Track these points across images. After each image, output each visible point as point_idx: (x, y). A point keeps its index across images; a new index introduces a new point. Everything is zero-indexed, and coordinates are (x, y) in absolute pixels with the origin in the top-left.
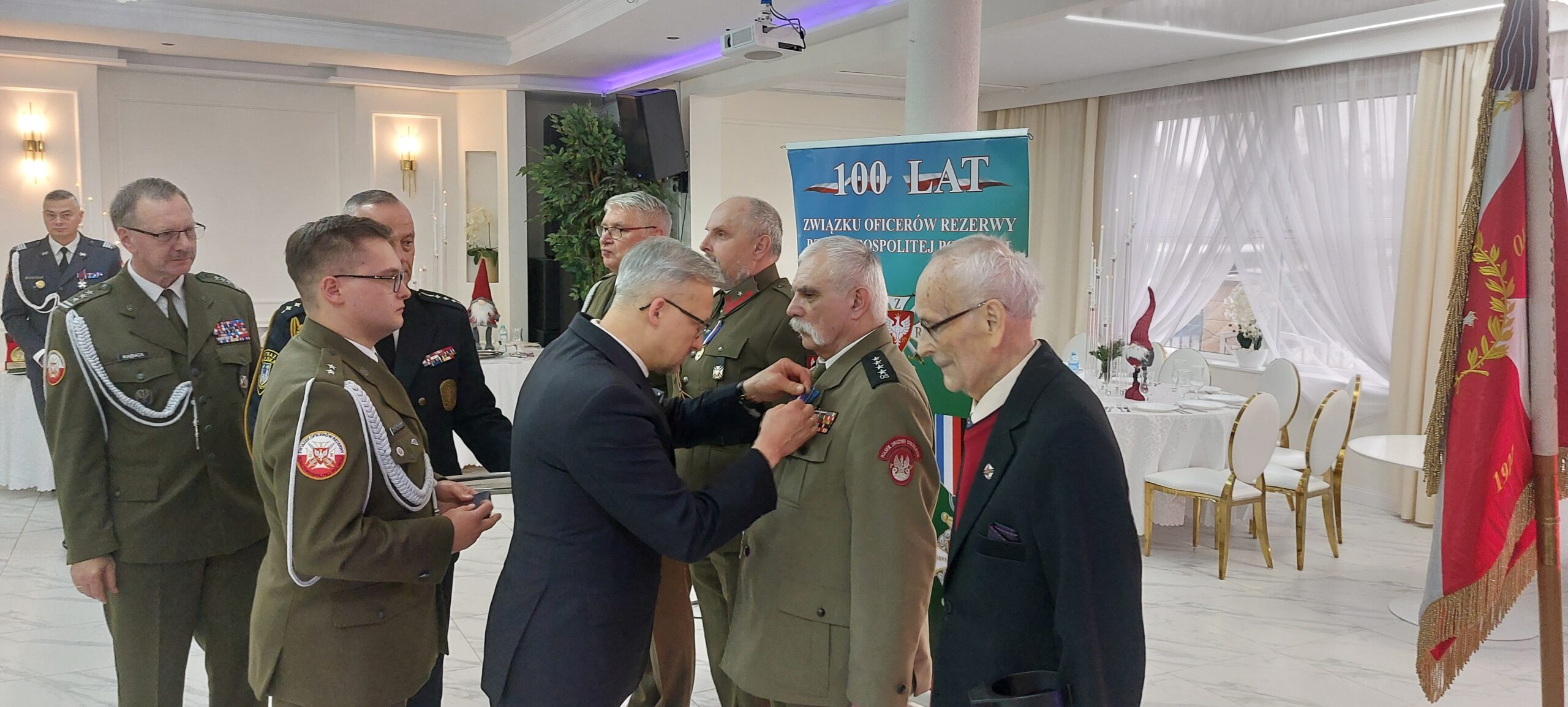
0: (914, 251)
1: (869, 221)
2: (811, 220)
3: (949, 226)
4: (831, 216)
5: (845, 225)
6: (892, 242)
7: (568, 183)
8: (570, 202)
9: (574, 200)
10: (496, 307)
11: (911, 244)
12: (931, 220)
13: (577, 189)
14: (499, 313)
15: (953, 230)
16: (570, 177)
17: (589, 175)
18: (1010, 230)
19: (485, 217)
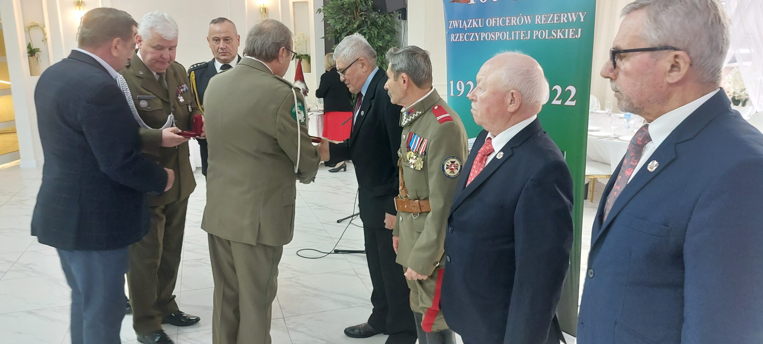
0: (517, 39)
1: (489, 20)
2: (453, 21)
3: (541, 20)
4: (464, 17)
5: (474, 23)
6: (503, 34)
7: (340, 16)
8: (343, 27)
9: (345, 26)
10: (307, 85)
11: (515, 34)
12: (529, 17)
13: (346, 19)
14: (308, 88)
15: (543, 23)
16: (344, 14)
17: (354, 12)
18: (582, 20)
19: (304, 37)
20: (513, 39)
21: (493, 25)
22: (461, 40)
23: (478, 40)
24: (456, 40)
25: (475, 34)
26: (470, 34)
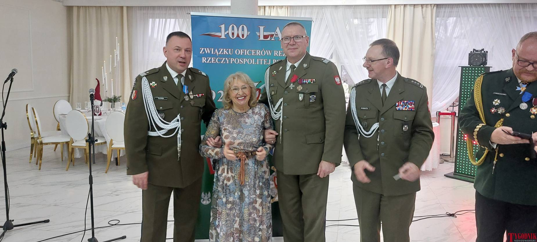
0: (261, 64)
1: (238, 50)
2: (205, 49)
3: (278, 54)
4: (216, 46)
5: (225, 52)
6: (250, 60)
11: (260, 61)
12: (269, 51)
15: (280, 55)
20: (258, 64)
21: (241, 54)
22: (213, 62)
23: (228, 63)
24: (208, 62)
25: (225, 59)
26: (221, 59)
